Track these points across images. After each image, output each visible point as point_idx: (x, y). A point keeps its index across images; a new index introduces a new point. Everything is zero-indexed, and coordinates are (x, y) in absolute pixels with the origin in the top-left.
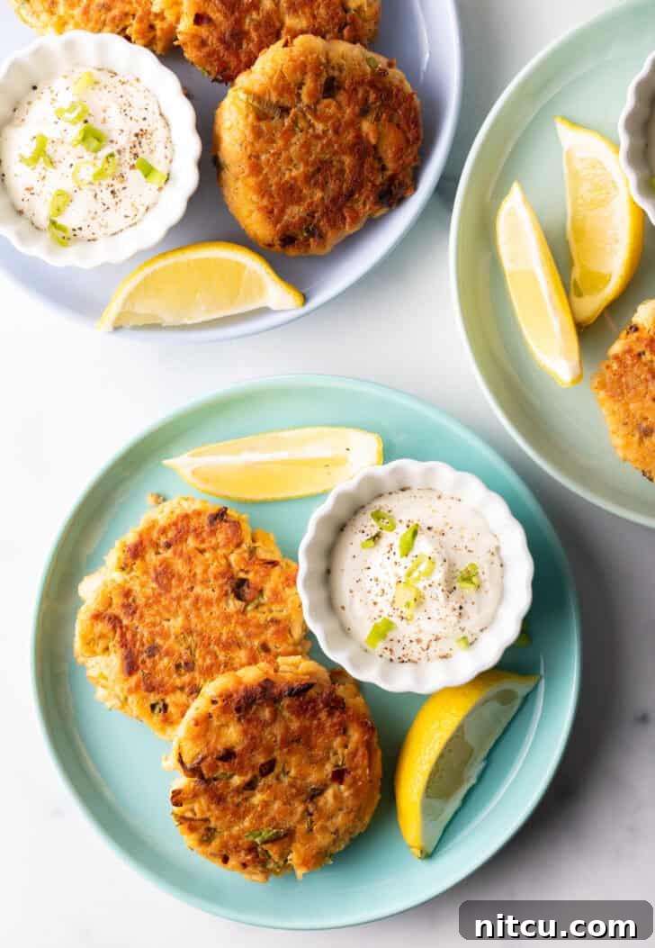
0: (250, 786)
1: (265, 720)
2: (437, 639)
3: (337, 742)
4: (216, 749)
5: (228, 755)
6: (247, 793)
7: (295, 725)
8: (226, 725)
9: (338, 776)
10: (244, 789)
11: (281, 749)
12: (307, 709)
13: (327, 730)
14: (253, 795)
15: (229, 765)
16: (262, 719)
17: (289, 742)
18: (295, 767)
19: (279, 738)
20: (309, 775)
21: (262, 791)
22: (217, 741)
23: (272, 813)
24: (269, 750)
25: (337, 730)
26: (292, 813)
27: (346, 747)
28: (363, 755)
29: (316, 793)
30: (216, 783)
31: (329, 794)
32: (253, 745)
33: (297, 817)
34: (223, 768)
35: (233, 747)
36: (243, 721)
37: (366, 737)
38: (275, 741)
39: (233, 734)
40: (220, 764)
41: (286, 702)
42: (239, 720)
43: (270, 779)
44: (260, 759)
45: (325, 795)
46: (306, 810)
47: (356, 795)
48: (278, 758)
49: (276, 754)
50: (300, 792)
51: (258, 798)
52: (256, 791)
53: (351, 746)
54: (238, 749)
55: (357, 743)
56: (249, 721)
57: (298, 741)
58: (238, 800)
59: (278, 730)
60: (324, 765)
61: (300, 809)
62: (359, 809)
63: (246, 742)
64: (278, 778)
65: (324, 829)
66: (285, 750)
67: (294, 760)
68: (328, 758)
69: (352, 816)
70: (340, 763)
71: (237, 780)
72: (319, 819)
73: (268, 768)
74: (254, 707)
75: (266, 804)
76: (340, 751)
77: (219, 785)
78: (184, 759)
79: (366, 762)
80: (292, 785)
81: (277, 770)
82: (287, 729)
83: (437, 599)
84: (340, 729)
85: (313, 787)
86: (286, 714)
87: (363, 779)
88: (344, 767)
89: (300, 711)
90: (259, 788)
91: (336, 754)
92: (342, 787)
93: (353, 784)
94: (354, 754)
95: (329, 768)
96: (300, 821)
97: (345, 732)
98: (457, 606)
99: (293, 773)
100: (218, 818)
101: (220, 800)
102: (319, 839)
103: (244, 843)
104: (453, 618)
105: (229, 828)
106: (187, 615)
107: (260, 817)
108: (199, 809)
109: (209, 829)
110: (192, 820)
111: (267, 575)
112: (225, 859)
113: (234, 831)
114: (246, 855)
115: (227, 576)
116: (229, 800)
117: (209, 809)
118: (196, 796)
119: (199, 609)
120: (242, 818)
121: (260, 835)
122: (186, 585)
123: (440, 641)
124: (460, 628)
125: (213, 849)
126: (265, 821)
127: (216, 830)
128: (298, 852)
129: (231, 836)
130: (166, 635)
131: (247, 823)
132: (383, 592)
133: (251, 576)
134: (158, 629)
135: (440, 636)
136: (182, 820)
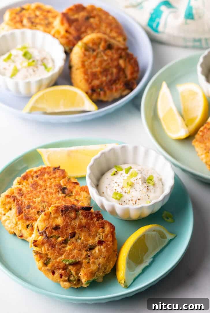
0: (65, 242)
1: (72, 217)
2: (139, 199)
3: (100, 230)
4: (52, 225)
5: (57, 228)
6: (63, 245)
7: (84, 221)
8: (57, 218)
9: (100, 243)
10: (63, 243)
11: (78, 229)
12: (89, 215)
13: (97, 225)
14: (66, 247)
15: (57, 232)
16: (71, 216)
17: (81, 227)
18: (83, 236)
19: (77, 225)
20: (89, 241)
21: (70, 244)
22: (53, 222)
23: (73, 254)
24: (74, 228)
25: (100, 226)
26: (81, 255)
27: (103, 232)
28: (110, 236)
29: (92, 248)
30: (51, 239)
31: (97, 250)
32: (67, 226)
33: (83, 256)
34: (55, 233)
35: (59, 225)
36: (64, 216)
37: (112, 230)
38: (76, 225)
39: (60, 221)
40: (53, 231)
41: (80, 212)
42: (62, 215)
43: (73, 240)
44: (70, 231)
45: (95, 249)
46: (87, 254)
47: (107, 251)
48: (77, 232)
49: (76, 230)
50: (85, 246)
51: (68, 247)
52: (68, 245)
53: (106, 232)
54: (61, 226)
55: (108, 231)
56: (66, 216)
57: (85, 227)
58: (60, 247)
59: (77, 222)
60: (95, 238)
61: (84, 253)
62: (109, 257)
63: (64, 223)
64: (76, 240)
65: (94, 263)
66: (80, 230)
67: (83, 234)
68: (97, 236)
69: (105, 259)
70: (101, 238)
71: (60, 239)
72: (92, 258)
73: (73, 235)
74: (68, 211)
75: (71, 250)
76: (101, 234)
77: (53, 240)
78: (39, 230)
79: (111, 239)
80: (82, 243)
81: (76, 236)
82: (81, 222)
83: (139, 183)
84: (101, 225)
85: (90, 244)
86: (81, 217)
87: (110, 245)
88: (103, 240)
89: (86, 216)
90: (69, 243)
91: (99, 234)
92: (102, 247)
93: (106, 246)
94: (106, 236)
95: (97, 239)
96: (85, 258)
97: (103, 228)
98: (147, 186)
99: (82, 238)
100: (51, 254)
101: (53, 246)
102: (92, 267)
103: (61, 265)
104: (145, 190)
105: (56, 258)
106: (43, 197)
107: (69, 255)
108: (44, 249)
109: (47, 258)
110: (41, 254)
111: (75, 187)
112: (53, 273)
113: (58, 260)
114: (62, 271)
115: (59, 186)
116: (57, 246)
117: (48, 250)
118: (43, 244)
119: (48, 195)
120: (61, 254)
121: (68, 261)
122: (43, 188)
123: (140, 200)
124: (148, 195)
125: (49, 267)
126: (70, 256)
127: (50, 259)
128: (83, 271)
129: (56, 262)
130: (34, 203)
131: (63, 257)
132: (119, 185)
133: (68, 187)
134: (31, 201)
135: (140, 198)
136: (37, 253)
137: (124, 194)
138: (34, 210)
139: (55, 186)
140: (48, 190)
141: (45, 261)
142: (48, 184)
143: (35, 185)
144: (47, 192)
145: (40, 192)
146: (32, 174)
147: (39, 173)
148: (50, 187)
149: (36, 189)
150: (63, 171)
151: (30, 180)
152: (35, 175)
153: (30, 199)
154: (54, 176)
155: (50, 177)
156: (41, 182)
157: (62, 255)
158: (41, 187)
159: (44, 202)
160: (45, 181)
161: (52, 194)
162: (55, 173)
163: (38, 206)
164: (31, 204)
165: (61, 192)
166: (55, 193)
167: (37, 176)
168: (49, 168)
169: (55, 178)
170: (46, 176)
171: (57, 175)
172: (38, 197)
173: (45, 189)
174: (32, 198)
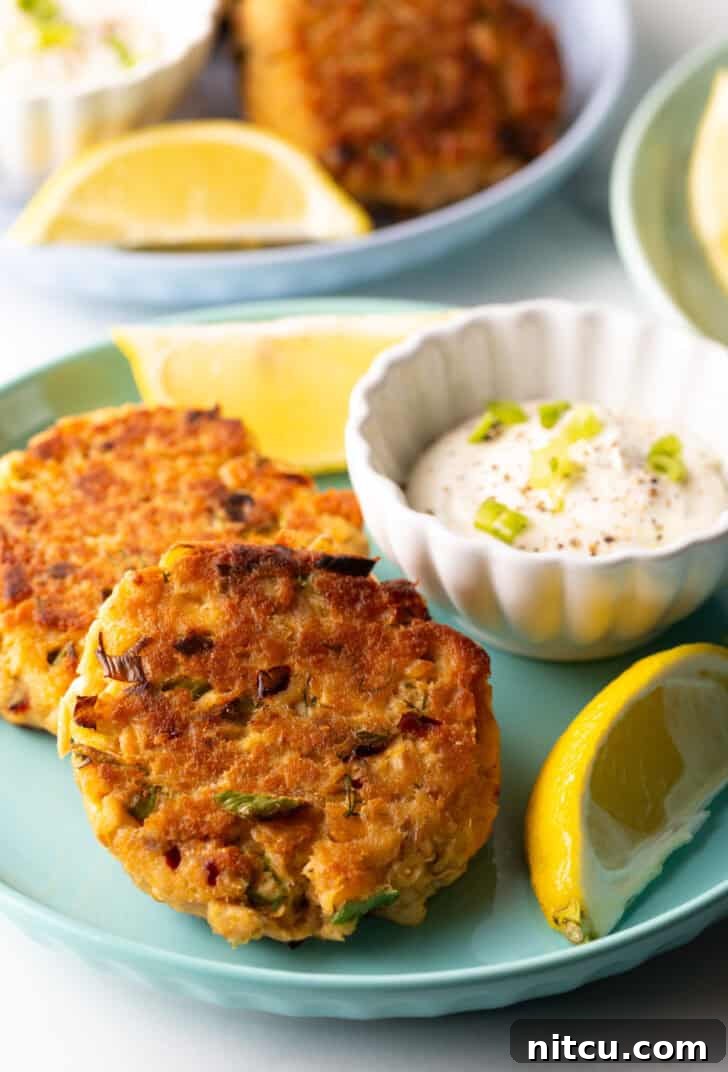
0: (236, 713)
1: (274, 598)
2: (609, 540)
3: (414, 668)
4: (172, 630)
5: (195, 643)
6: (227, 727)
7: (332, 622)
8: (199, 600)
9: (415, 724)
10: (224, 716)
11: (302, 654)
12: (358, 595)
13: (397, 641)
14: (240, 736)
15: (199, 661)
16: (268, 593)
17: (318, 648)
18: (329, 692)
19: (298, 636)
20: (359, 712)
21: (261, 725)
22: (177, 614)
23: (276, 771)
24: (280, 650)
25: (414, 647)
26: (317, 776)
27: (430, 677)
28: (466, 699)
29: (371, 747)
30: (167, 694)
31: (395, 758)
32: (246, 637)
33: (326, 784)
34: (184, 667)
35: (208, 633)
36: (231, 592)
37: (473, 669)
38: (291, 638)
39: (211, 613)
40: (179, 657)
41: (315, 578)
42: (224, 588)
43: (278, 703)
44: (260, 662)
45: (389, 752)
46: (346, 775)
47: (449, 764)
48: (297, 668)
49: (292, 661)
50: (334, 737)
51: (252, 739)
52: (250, 727)
53: (445, 679)
54: (219, 633)
55: (455, 675)
56: (243, 594)
57: (338, 649)
58: (211, 734)
59: (298, 625)
60: (387, 701)
61: (333, 771)
62: (455, 797)
63: (234, 626)
64: (293, 705)
65: (382, 817)
66: (311, 660)
67: (327, 680)
68: (396, 692)
69: (440, 802)
70: (419, 704)
71: (211, 698)
72: (374, 795)
73: (278, 681)
74: (255, 572)
75: (265, 753)
76: (418, 684)
77: (175, 698)
78: (108, 652)
79: (471, 712)
80: (323, 720)
81: (294, 689)
82: (318, 624)
83: (609, 466)
84: (420, 645)
85: (364, 729)
86: (318, 601)
87: (465, 739)
88: (426, 712)
89: (343, 601)
90: (254, 718)
91: (410, 686)
92: (423, 745)
93: (446, 742)
94: (446, 696)
95: (396, 708)
96: (337, 792)
97: (429, 656)
98: (648, 478)
99: (324, 699)
100: (165, 764)
101: (173, 729)
102: (370, 835)
103: (215, 820)
104: (642, 496)
105: (186, 787)
106: (133, 529)
107: (253, 772)
108: (131, 742)
109: (145, 785)
110: (113, 761)
111: (288, 495)
112: (173, 858)
113: (198, 794)
114: (219, 846)
115: (214, 487)
116: (193, 732)
117: (150, 745)
118: (124, 716)
119: (156, 524)
120: (217, 770)
121: (251, 799)
122: (135, 495)
123: (613, 544)
124: (654, 521)
125: (151, 827)
126: (261, 781)
127: (158, 788)
128: (326, 851)
129: (190, 804)
130: (89, 553)
131: (224, 782)
132: (507, 478)
133: (259, 493)
134: (76, 544)
135: (612, 533)
136: (91, 757)
137: (531, 514)
138: (85, 585)
139: (192, 487)
140: (159, 501)
141: (130, 796)
142: (161, 478)
143: (98, 483)
144: (154, 512)
145: (120, 510)
146: (85, 435)
147: (116, 432)
148: (171, 491)
149: (99, 498)
150: (236, 427)
151: (75, 461)
152: (100, 440)
153: (69, 539)
154: (191, 444)
155: (173, 451)
156: (125, 471)
157: (219, 772)
158: (125, 488)
159: (136, 551)
160: (146, 465)
161: (177, 518)
162: (193, 432)
163: (107, 569)
164: (74, 559)
165: (221, 513)
166: (195, 515)
167: (108, 447)
168: (168, 412)
169: (196, 453)
170: (151, 445)
171: (205, 440)
172: (111, 529)
173: (147, 499)
174: (77, 533)
